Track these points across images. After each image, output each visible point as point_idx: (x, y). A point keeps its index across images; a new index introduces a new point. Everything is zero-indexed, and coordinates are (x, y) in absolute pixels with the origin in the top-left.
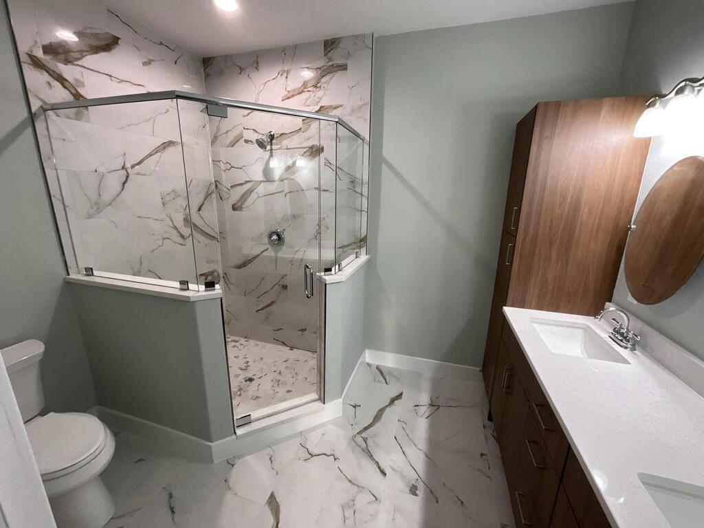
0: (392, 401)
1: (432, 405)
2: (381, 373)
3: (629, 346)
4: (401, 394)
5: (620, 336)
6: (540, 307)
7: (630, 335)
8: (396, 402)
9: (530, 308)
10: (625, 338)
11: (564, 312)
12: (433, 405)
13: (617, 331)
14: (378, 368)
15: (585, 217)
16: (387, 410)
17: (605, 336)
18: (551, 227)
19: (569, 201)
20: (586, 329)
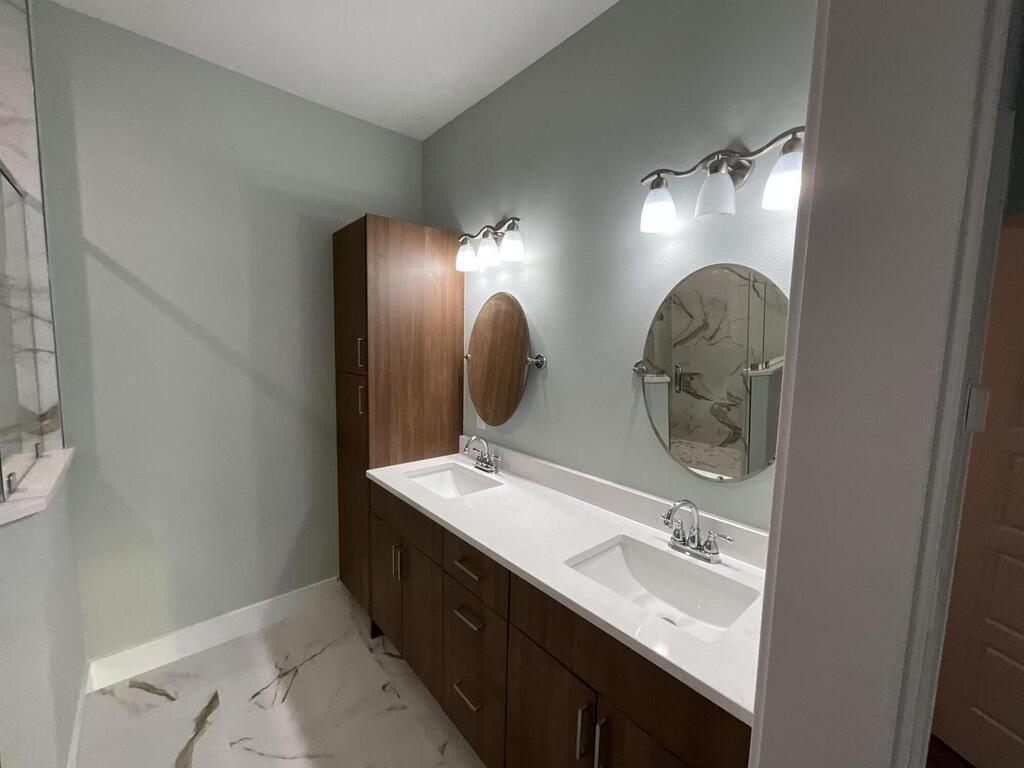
0: (201, 723)
1: (282, 674)
2: (149, 688)
3: (494, 469)
4: (215, 697)
5: (485, 464)
6: (406, 459)
7: (492, 459)
8: (209, 719)
9: (396, 464)
10: (488, 464)
11: (429, 458)
12: (286, 674)
13: (481, 459)
14: (135, 684)
15: (429, 347)
16: (197, 746)
17: (472, 468)
18: (401, 361)
19: (413, 329)
20: (453, 468)
